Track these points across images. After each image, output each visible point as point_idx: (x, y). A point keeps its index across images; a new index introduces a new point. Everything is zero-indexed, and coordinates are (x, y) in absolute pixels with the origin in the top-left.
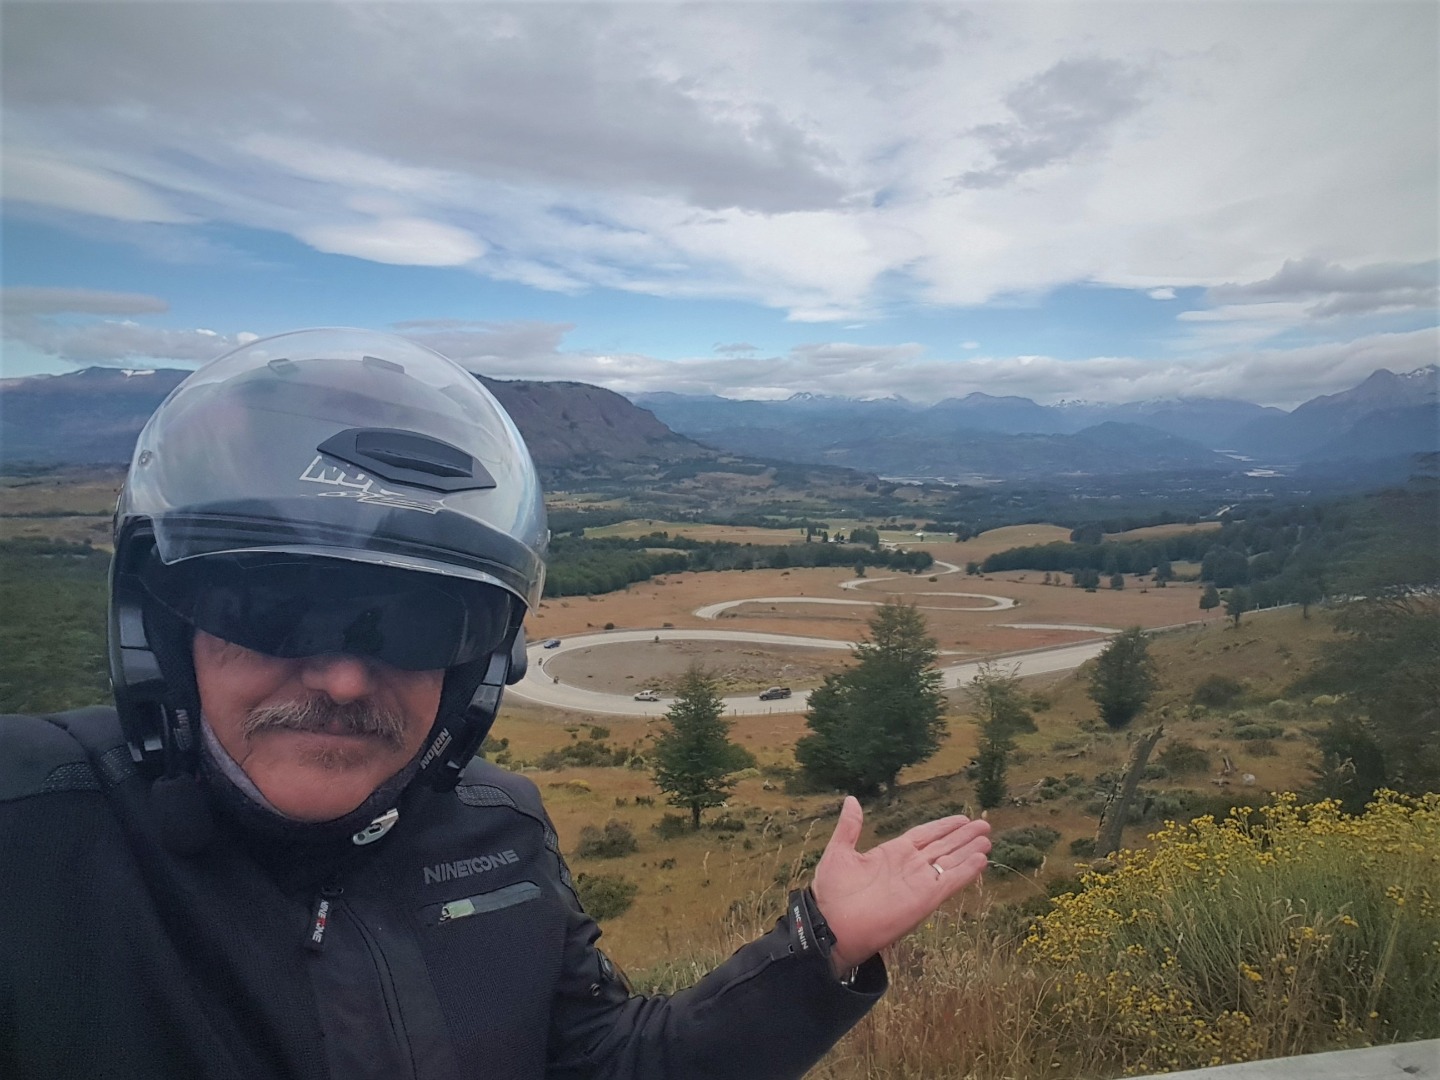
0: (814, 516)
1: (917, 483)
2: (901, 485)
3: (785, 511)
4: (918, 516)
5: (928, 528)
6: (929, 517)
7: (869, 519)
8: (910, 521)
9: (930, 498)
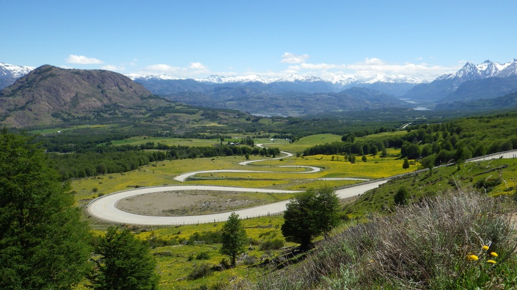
0: (222, 133)
1: (269, 116)
2: (262, 118)
3: (208, 131)
4: (270, 132)
5: (275, 137)
6: (275, 132)
7: (248, 133)
8: (267, 134)
9: (276, 123)
